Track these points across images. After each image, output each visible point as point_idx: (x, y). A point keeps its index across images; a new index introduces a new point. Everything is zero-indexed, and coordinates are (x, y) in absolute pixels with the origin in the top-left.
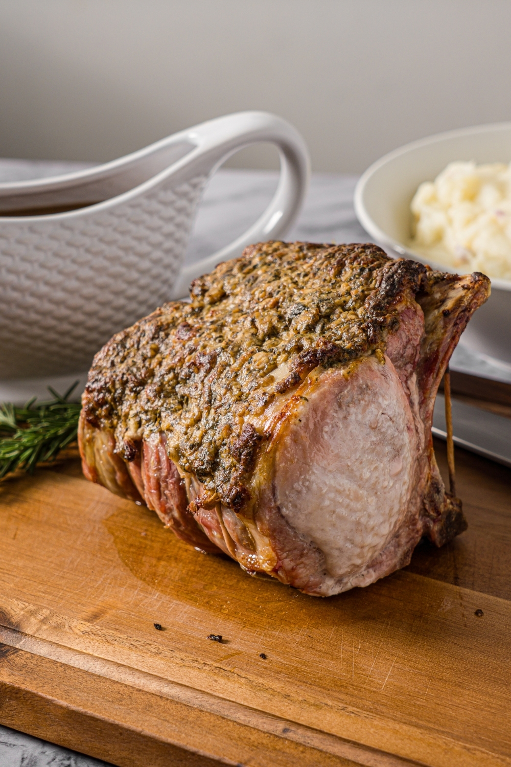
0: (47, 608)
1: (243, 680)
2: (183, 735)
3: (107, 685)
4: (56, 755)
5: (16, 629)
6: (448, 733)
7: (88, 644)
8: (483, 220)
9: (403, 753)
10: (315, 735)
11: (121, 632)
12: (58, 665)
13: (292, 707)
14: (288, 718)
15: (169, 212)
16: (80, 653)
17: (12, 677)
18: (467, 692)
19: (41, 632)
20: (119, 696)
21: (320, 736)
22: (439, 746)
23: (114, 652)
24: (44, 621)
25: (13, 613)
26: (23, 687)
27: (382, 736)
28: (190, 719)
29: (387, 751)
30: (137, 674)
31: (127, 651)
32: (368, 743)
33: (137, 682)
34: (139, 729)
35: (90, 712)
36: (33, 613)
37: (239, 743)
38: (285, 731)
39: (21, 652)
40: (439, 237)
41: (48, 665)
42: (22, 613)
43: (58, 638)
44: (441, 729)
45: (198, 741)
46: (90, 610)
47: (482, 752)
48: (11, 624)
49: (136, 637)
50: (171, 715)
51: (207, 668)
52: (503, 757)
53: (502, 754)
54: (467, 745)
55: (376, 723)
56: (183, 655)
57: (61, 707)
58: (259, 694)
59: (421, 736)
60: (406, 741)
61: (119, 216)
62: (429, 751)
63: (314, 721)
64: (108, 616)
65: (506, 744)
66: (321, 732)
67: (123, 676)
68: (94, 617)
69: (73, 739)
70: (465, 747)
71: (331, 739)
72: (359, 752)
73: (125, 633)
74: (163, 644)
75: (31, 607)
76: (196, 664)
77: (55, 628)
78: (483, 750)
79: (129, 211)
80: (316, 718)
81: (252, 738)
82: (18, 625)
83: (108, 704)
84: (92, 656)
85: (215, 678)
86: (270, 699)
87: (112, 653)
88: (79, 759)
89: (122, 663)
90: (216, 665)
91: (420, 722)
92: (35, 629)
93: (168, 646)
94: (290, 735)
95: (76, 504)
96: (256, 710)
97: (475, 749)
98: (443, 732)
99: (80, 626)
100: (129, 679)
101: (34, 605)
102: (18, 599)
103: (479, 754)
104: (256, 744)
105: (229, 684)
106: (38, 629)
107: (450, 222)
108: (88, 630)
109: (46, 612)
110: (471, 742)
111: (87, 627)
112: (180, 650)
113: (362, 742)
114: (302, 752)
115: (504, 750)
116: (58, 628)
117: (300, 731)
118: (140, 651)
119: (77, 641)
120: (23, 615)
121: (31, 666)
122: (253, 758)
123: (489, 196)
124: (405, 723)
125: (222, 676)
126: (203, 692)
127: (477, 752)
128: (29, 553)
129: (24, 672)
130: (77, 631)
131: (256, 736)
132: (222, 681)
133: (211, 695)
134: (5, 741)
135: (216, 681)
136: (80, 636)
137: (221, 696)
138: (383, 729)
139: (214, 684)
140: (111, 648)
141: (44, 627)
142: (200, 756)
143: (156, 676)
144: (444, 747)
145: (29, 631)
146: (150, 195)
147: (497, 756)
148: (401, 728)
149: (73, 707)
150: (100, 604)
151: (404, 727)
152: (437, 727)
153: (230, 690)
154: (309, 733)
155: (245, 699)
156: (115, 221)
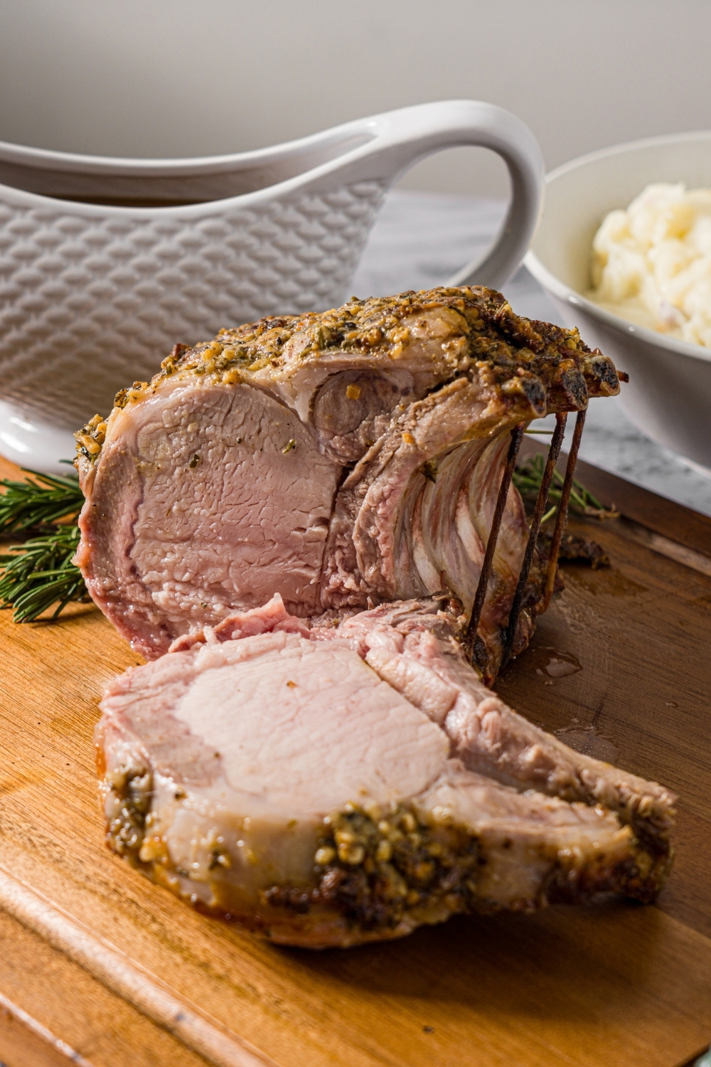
1: (155, 927)
14: (188, 999)
21: (222, 1037)
28: (46, 970)
30: (16, 886)
31: (17, 849)
37: (95, 1022)
38: (177, 1017)
45: (38, 1006)
49: (44, 830)
50: (22, 958)
51: (115, 897)
55: (311, 1034)
56: (91, 871)
58: (167, 953)
63: (223, 1012)
64: (21, 792)
66: (224, 1031)
71: (235, 1045)
73: (31, 821)
76: (102, 889)
79: (250, 217)
85: (118, 915)
86: (178, 965)
90: (130, 895)
93: (78, 853)
94: (183, 1024)
105: (132, 929)
112: (91, 862)
117: (198, 1022)
118: (36, 852)
125: (129, 914)
132: (125, 922)
135: (116, 920)
138: (316, 1046)
139: (112, 923)
154: (210, 1030)
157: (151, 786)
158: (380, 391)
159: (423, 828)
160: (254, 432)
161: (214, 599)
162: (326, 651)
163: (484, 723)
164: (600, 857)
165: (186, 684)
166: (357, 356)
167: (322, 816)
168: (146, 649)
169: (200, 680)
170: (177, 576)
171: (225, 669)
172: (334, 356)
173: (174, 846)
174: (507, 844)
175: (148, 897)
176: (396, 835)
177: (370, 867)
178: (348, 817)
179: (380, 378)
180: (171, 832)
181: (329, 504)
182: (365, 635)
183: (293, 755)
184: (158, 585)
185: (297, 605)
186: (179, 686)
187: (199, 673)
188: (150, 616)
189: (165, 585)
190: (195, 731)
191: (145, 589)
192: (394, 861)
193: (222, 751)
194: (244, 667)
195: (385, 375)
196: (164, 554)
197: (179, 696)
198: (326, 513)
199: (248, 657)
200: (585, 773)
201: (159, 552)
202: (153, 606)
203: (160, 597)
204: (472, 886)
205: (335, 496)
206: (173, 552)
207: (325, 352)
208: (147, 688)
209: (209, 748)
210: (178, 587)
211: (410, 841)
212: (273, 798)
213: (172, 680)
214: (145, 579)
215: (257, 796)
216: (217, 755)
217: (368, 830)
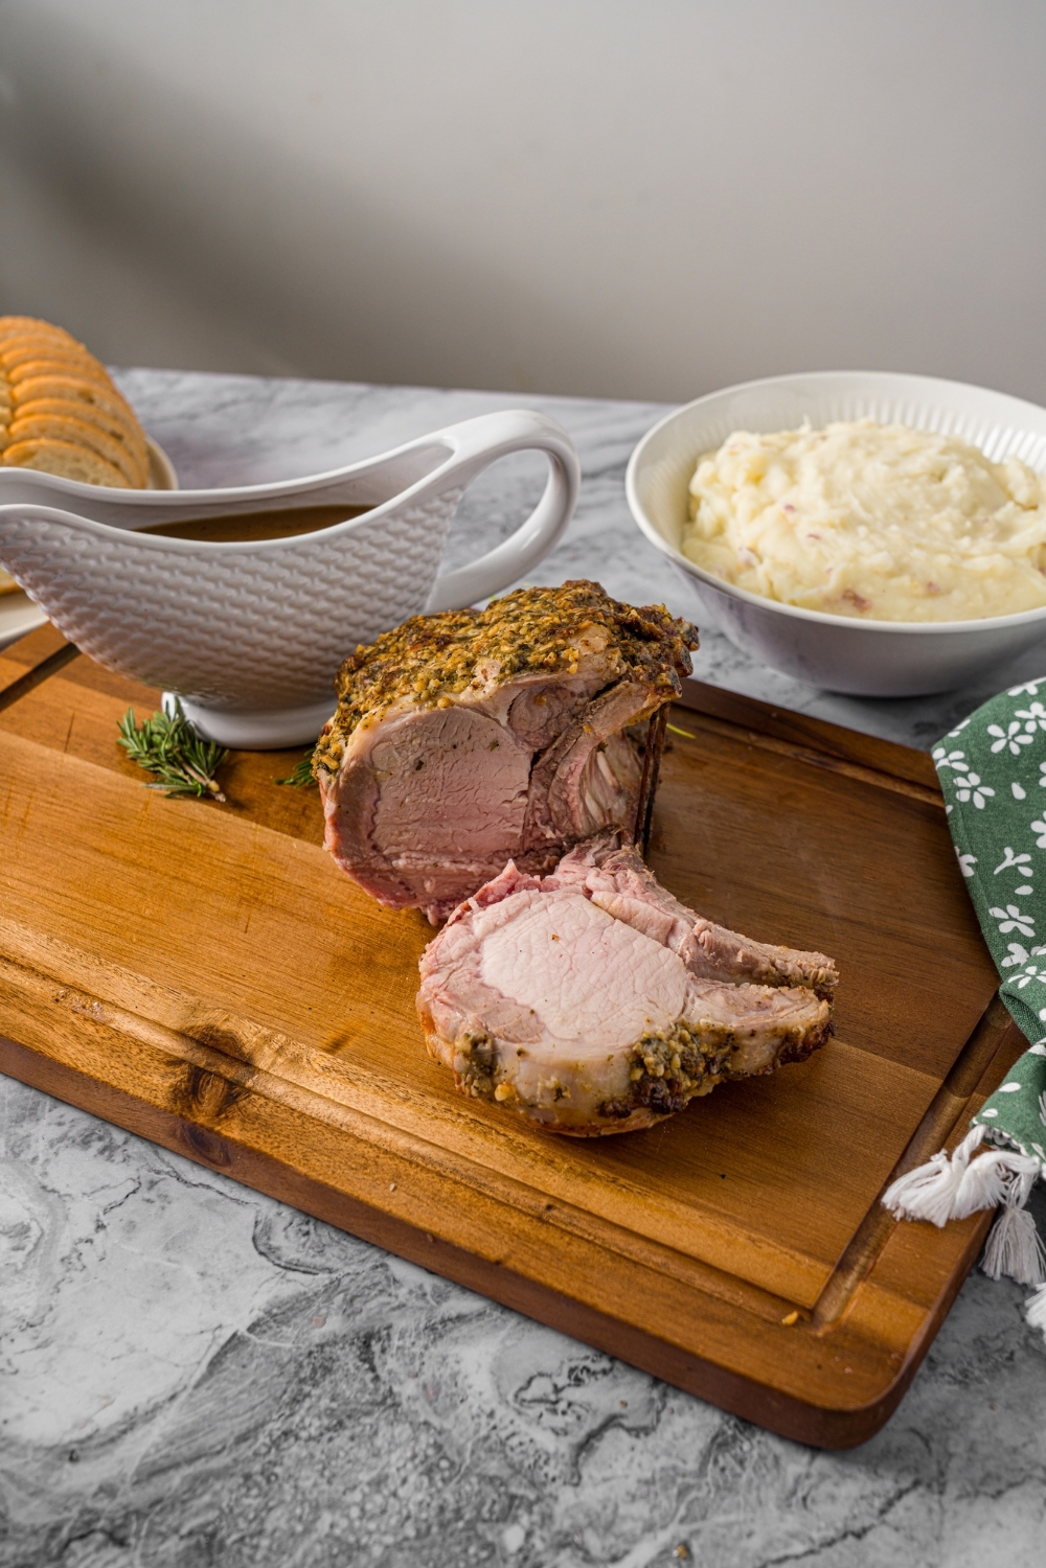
0: (283, 1033)
1: (502, 1139)
2: (435, 1219)
3: (350, 1144)
4: (294, 1217)
5: (247, 1063)
6: (731, 1217)
7: (328, 1086)
8: (771, 513)
9: (681, 1245)
10: (582, 1216)
11: (365, 1067)
12: (296, 1115)
13: (557, 1178)
14: (552, 1193)
15: (418, 532)
16: (320, 1096)
17: (244, 1132)
18: (751, 1158)
19: (276, 1067)
20: (363, 1161)
21: (588, 1218)
22: (721, 1236)
23: (358, 1096)
24: (280, 1051)
25: (245, 1040)
26: (256, 1146)
27: (658, 1221)
28: (443, 1195)
29: (662, 1241)
30: (384, 1127)
31: (371, 1096)
32: (642, 1231)
33: (384, 1135)
34: (387, 1208)
35: (332, 1183)
36: (267, 1040)
37: (498, 1230)
38: (549, 1207)
39: (253, 1096)
40: (720, 529)
41: (284, 1115)
42: (255, 1039)
43: (294, 1077)
44: (723, 1211)
45: (452, 1227)
46: (330, 1036)
47: (769, 1245)
48: (242, 1054)
49: (383, 1074)
50: (421, 1189)
51: (461, 1120)
52: (792, 1252)
53: (792, 1247)
54: (753, 1235)
55: (650, 1201)
56: (434, 1102)
57: (299, 1174)
58: (520, 1158)
59: (700, 1221)
60: (685, 1229)
61: (359, 539)
62: (709, 1242)
63: (581, 1198)
64: (351, 1045)
65: (795, 1233)
66: (589, 1213)
67: (368, 1128)
68: (334, 1047)
69: (314, 1208)
70: (749, 1238)
71: (600, 1222)
72: (631, 1240)
73: (370, 1069)
74: (412, 1087)
75: (266, 1032)
76: (448, 1115)
77: (292, 1061)
78: (770, 1241)
79: (370, 532)
80: (584, 1194)
81: (513, 1224)
82: (251, 1058)
83: (351, 1173)
84: (333, 1101)
85: (471, 1135)
86: (532, 1167)
87: (355, 1099)
88: (319, 1223)
89: (367, 1112)
90: (471, 1116)
91: (700, 1201)
92: (269, 1061)
93: (417, 1089)
94: (555, 1212)
95: (315, 882)
96: (516, 1181)
97: (761, 1241)
98: (725, 1215)
99: (320, 1058)
100: (375, 1133)
101: (269, 1028)
102: (251, 1020)
103: (766, 1249)
104: (516, 1232)
105: (487, 1144)
106: (273, 1063)
107: (733, 510)
108: (328, 1065)
109: (282, 1039)
110: (756, 1230)
111: (327, 1060)
112: (432, 1094)
113: (635, 1229)
114: (569, 1244)
115: (793, 1241)
116: (295, 1060)
117: (566, 1210)
118: (387, 1095)
119: (316, 1080)
120: (256, 1043)
121: (266, 1117)
122: (514, 1252)
123: (776, 479)
124: (682, 1202)
125: (479, 1133)
126: (457, 1155)
127: (763, 1245)
128: (262, 953)
129: (257, 1126)
130: (316, 1067)
131: (516, 1219)
132: (479, 1139)
133: (467, 1159)
134: (237, 1197)
135: (471, 1139)
136: (320, 1074)
137: (477, 1160)
138: (658, 1210)
139: (470, 1144)
140: (354, 1091)
141: (280, 1060)
142: (454, 1247)
143: (404, 1132)
144: (727, 1237)
145: (262, 1064)
146: (394, 514)
147: (785, 1250)
148: (678, 1209)
149: (313, 1175)
150: (341, 1026)
151: (682, 1207)
152: (718, 1208)
153: (487, 1153)
154: (576, 1214)
155: (505, 1166)
156: (354, 544)
157: (494, 1047)
158: (561, 697)
159: (695, 1035)
160: (466, 738)
161: (443, 859)
162: (562, 900)
163: (701, 940)
164: (813, 1028)
165: (477, 951)
166: (544, 676)
167: (631, 1047)
168: (392, 902)
169: (487, 945)
170: (413, 848)
171: (499, 933)
172: (526, 678)
173: (522, 1088)
174: (753, 1034)
175: (485, 1116)
176: (680, 1048)
177: (669, 1076)
178: (647, 1042)
179: (561, 688)
180: (517, 1079)
181: (527, 780)
182: (584, 879)
183: (585, 999)
184: (398, 856)
185: (504, 852)
186: (473, 954)
187: (482, 940)
188: (392, 878)
189: (403, 855)
190: (506, 994)
191: (387, 859)
192: (683, 1068)
193: (534, 1007)
194: (511, 928)
195: (564, 685)
196: (400, 834)
197: (478, 963)
198: (525, 787)
199: (510, 918)
200: (778, 962)
201: (396, 832)
202: (394, 871)
203: (401, 863)
204: (729, 1065)
205: (530, 774)
206: (406, 831)
207: (517, 675)
208: (452, 961)
209: (523, 1007)
210: (414, 855)
211: (691, 1049)
212: (589, 1039)
213: (466, 951)
214: (385, 853)
215: (577, 1041)
216: (532, 1012)
217: (663, 1049)
